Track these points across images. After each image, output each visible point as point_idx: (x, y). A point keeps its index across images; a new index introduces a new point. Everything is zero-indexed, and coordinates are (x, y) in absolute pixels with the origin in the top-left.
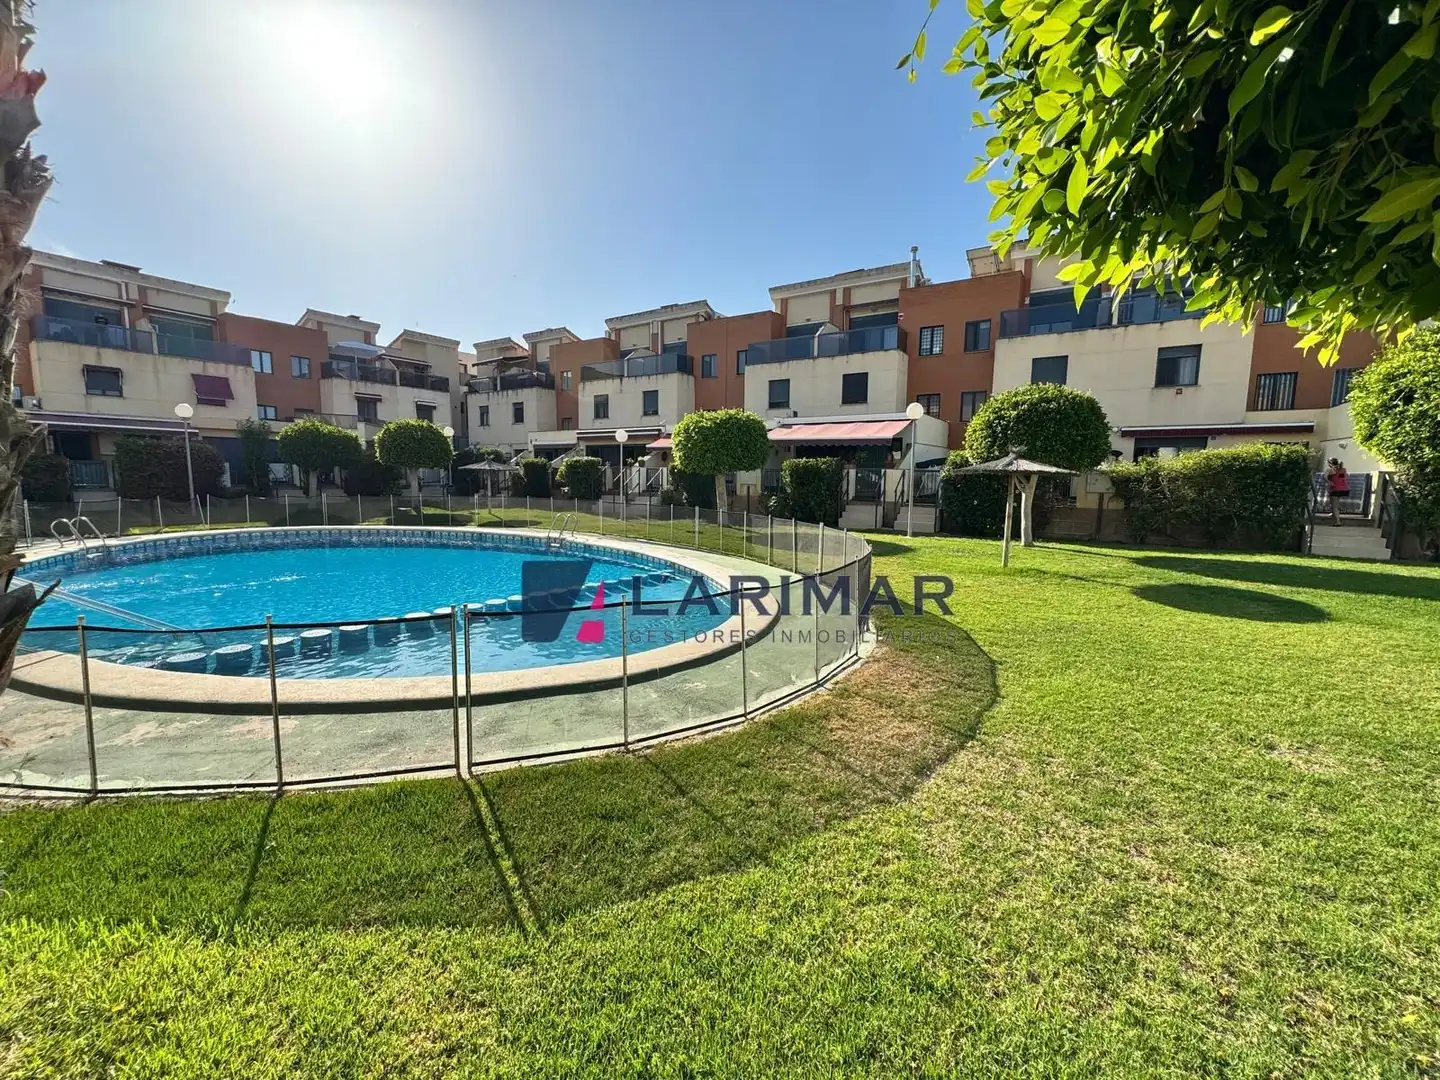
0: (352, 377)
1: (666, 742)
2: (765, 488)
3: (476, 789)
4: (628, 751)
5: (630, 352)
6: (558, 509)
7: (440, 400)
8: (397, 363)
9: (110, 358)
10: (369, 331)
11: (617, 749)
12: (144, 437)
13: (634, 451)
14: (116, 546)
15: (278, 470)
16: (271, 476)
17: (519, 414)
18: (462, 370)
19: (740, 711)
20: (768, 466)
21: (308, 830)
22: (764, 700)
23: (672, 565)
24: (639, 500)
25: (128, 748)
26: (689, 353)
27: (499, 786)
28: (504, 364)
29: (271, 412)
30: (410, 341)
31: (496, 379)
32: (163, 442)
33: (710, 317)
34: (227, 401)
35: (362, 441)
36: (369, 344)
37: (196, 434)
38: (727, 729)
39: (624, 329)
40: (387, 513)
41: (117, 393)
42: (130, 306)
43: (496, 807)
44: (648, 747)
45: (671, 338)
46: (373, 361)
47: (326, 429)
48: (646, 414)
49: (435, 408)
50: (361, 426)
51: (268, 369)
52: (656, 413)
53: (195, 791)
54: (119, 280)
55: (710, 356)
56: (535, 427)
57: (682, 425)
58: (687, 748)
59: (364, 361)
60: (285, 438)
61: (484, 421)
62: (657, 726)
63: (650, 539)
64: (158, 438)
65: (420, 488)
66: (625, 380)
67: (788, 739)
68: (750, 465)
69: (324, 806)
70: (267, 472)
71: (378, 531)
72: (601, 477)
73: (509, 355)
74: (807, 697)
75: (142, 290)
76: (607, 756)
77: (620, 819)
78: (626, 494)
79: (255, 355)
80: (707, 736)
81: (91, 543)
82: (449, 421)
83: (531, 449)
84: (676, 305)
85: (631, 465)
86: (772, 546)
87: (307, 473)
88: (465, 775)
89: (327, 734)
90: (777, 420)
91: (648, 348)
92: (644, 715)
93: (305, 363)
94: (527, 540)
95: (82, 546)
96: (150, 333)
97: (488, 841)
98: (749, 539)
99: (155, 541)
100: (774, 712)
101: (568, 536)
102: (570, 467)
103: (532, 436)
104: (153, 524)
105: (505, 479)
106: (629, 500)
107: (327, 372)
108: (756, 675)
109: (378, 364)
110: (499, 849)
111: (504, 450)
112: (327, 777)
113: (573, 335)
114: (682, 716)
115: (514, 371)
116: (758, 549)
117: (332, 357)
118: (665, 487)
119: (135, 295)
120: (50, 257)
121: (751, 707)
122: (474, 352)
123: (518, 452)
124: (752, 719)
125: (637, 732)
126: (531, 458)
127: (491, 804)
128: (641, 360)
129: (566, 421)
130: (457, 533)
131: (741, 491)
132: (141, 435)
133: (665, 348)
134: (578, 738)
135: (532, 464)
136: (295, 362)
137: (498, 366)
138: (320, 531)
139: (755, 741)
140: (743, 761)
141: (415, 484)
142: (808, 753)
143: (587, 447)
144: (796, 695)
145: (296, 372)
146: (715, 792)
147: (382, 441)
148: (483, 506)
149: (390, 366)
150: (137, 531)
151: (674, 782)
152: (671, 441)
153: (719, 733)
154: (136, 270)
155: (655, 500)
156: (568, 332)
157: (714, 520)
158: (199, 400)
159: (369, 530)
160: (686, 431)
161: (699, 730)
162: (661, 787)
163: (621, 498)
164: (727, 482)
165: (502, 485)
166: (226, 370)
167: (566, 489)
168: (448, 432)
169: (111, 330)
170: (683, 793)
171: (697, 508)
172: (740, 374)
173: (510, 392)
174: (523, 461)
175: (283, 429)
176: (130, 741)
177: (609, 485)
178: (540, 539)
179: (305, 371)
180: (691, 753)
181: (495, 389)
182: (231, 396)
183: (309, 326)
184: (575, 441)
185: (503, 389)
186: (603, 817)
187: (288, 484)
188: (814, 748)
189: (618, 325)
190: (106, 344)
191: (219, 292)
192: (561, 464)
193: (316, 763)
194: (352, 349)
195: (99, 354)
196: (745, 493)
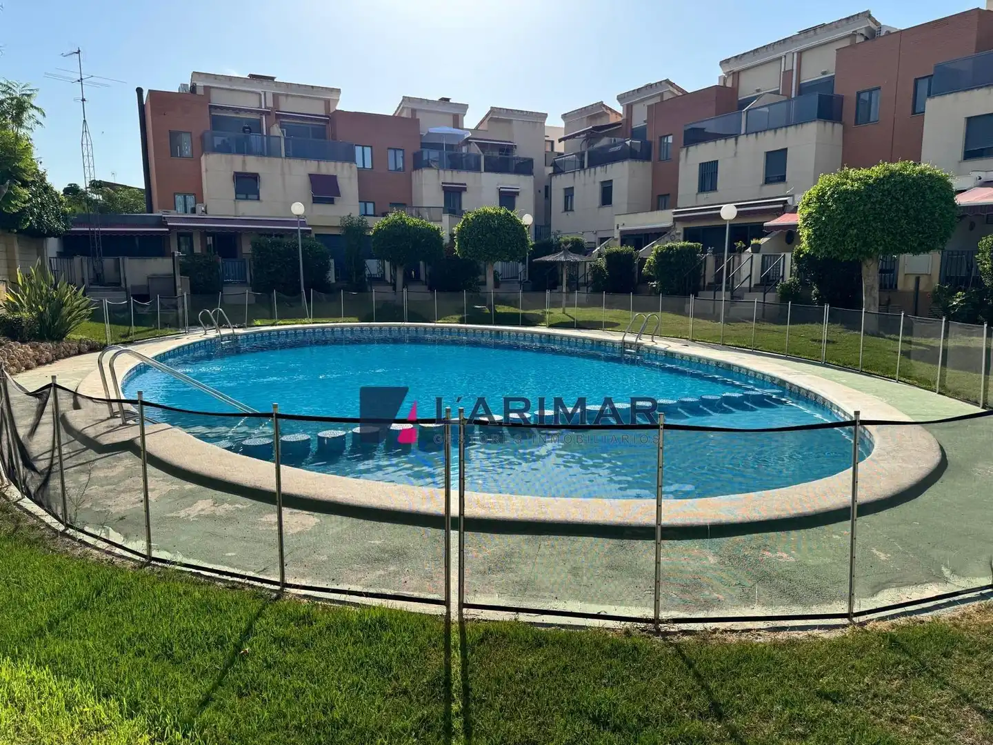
0: (441, 167)
1: (715, 631)
2: (945, 278)
3: (455, 637)
4: (658, 632)
5: (749, 101)
6: (638, 308)
7: (523, 185)
8: (483, 146)
9: (252, 164)
10: (456, 113)
11: (642, 625)
12: (271, 235)
13: (745, 232)
14: (241, 335)
15: (372, 266)
16: (367, 272)
17: (606, 195)
18: (549, 149)
19: (842, 608)
20: (952, 245)
21: (282, 641)
22: (886, 598)
23: (782, 383)
24: (748, 297)
25: (185, 521)
26: (836, 92)
27: (482, 641)
28: (594, 134)
29: (370, 207)
30: (497, 120)
31: (582, 155)
32: (286, 240)
33: (874, 34)
34: (336, 198)
35: (445, 234)
36: (458, 128)
37: (309, 232)
38: (816, 632)
39: (744, 70)
40: (460, 311)
41: (256, 197)
42: (268, 114)
43: (470, 667)
44: (685, 632)
45: (811, 74)
46: (460, 146)
47: (412, 221)
48: (768, 181)
49: (517, 193)
50: (446, 218)
51: (368, 165)
52: (782, 179)
53: (217, 575)
54: (259, 90)
55: (870, 91)
56: (624, 208)
57: (813, 191)
58: (743, 646)
59: (452, 146)
60: (378, 231)
61: (568, 207)
62: (707, 605)
63: (755, 348)
64: (281, 236)
65: (497, 284)
66: (742, 139)
67: (917, 672)
68: (921, 244)
69: (306, 619)
70: (363, 268)
71: (450, 329)
72: (699, 268)
73: (599, 123)
74: (971, 607)
75: (275, 96)
76: (628, 633)
77: (616, 729)
78: (730, 288)
79: (358, 150)
80: (781, 636)
81: (224, 332)
82: (532, 208)
83: (617, 235)
84: (824, 25)
85: (742, 250)
86: (944, 364)
87: (395, 269)
88: (454, 617)
89: (339, 539)
90: (977, 174)
91: (777, 93)
92: (691, 586)
93: (400, 154)
94: (599, 344)
95: (218, 334)
96: (280, 137)
97: (448, 708)
98: (906, 354)
99: (270, 332)
100: (902, 621)
101: (646, 341)
102: (662, 256)
103: (619, 220)
104: (270, 317)
105: (584, 273)
106: (735, 297)
107: (419, 163)
108: (882, 556)
109: (464, 150)
110: (457, 724)
111: (586, 239)
112: (324, 586)
113: (678, 88)
114: (747, 600)
115: (604, 141)
116: (921, 368)
117: (424, 145)
118: (788, 279)
119: (270, 104)
120: (215, 77)
121: (861, 605)
122: (562, 124)
123: (602, 240)
124: (862, 624)
125: (676, 607)
126: (616, 247)
127: (465, 663)
128: (766, 109)
129: (663, 198)
130: (525, 333)
131: (905, 284)
132: (269, 233)
133: (802, 89)
134: (594, 600)
135: (617, 253)
136: (391, 153)
137: (587, 138)
138: (399, 327)
139: (857, 663)
140: (828, 689)
141: (490, 280)
142: (952, 703)
143: (685, 230)
144: (950, 599)
145: (392, 167)
146: (769, 728)
147: (461, 231)
148: (555, 304)
149: (475, 150)
150: (258, 323)
151: (709, 693)
152: (798, 215)
153: (801, 635)
154: (273, 78)
155: (771, 297)
156: (672, 84)
157: (853, 325)
158: (314, 198)
159: (442, 328)
160: (820, 198)
161: (771, 624)
162: (689, 698)
163: (724, 295)
164: (881, 271)
165: (581, 280)
166: (335, 167)
167: (654, 284)
168: (527, 220)
169: (254, 138)
170: (720, 717)
171: (827, 307)
172: (917, 111)
173: (598, 169)
174: (606, 251)
175: (376, 223)
176: (189, 515)
177: (709, 278)
178: (613, 343)
179: (400, 165)
180: (745, 657)
181: (582, 167)
182: (338, 194)
183: (404, 115)
184: (669, 224)
185: (590, 166)
186: (595, 720)
187: (380, 280)
188: (964, 698)
189: (736, 67)
190: (250, 152)
191: (332, 90)
192: (649, 253)
193: (317, 569)
194: (441, 135)
195: (244, 162)
196: (911, 286)
